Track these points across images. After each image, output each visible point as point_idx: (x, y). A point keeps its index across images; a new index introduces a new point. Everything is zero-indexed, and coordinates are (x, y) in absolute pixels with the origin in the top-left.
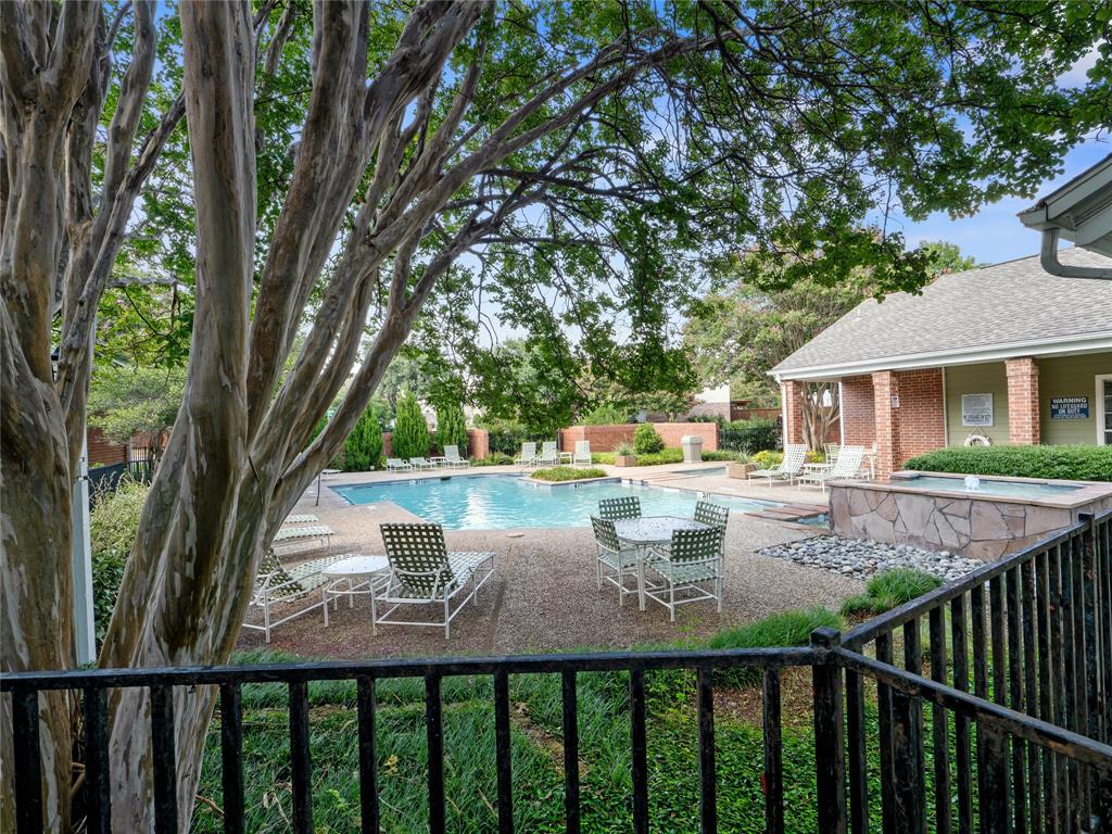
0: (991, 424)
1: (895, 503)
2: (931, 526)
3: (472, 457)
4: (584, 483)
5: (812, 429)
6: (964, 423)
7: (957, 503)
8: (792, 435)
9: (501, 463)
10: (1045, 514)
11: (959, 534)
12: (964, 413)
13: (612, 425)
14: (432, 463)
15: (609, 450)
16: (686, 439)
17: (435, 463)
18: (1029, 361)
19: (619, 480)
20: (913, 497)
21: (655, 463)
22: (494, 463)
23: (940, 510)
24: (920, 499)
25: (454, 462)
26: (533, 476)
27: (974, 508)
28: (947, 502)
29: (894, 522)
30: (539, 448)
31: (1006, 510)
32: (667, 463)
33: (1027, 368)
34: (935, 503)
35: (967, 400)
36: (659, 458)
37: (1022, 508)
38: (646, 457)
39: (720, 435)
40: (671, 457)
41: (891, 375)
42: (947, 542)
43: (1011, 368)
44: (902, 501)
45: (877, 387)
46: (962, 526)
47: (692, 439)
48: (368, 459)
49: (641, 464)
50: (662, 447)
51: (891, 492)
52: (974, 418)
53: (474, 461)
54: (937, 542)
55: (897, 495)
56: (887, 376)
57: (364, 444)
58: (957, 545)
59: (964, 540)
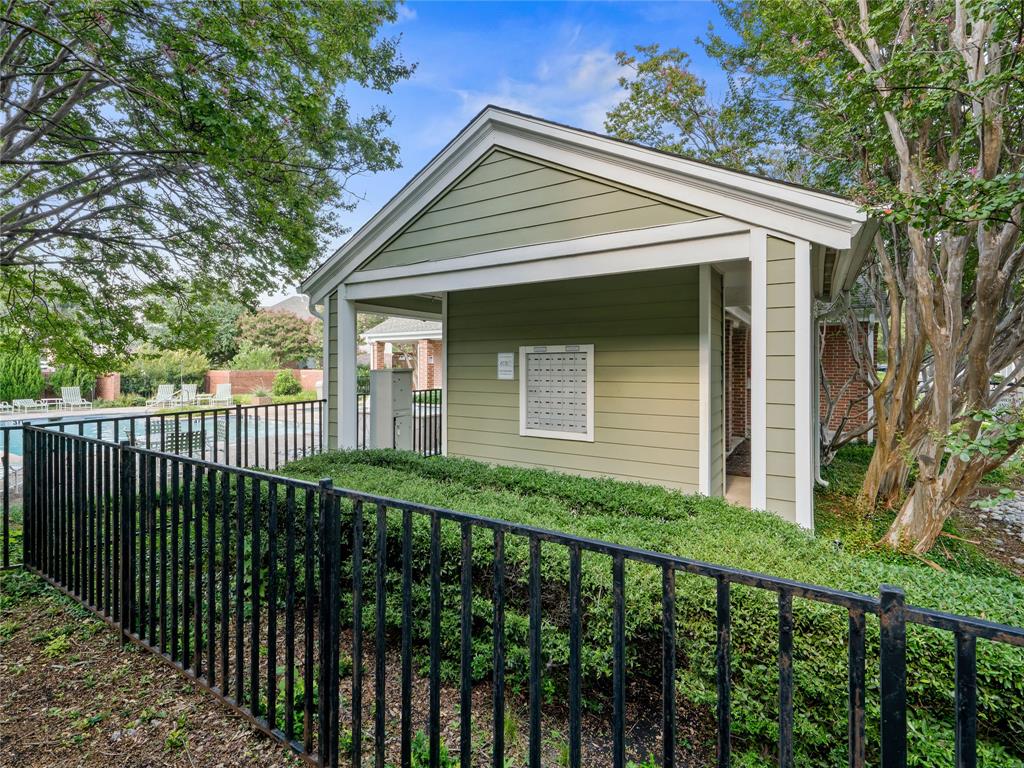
3: (99, 399)
9: (135, 405)
13: (262, 370)
14: (42, 404)
15: (249, 392)
17: (46, 404)
22: (124, 404)
25: (72, 404)
30: (178, 390)
50: (299, 390)
53: (102, 402)
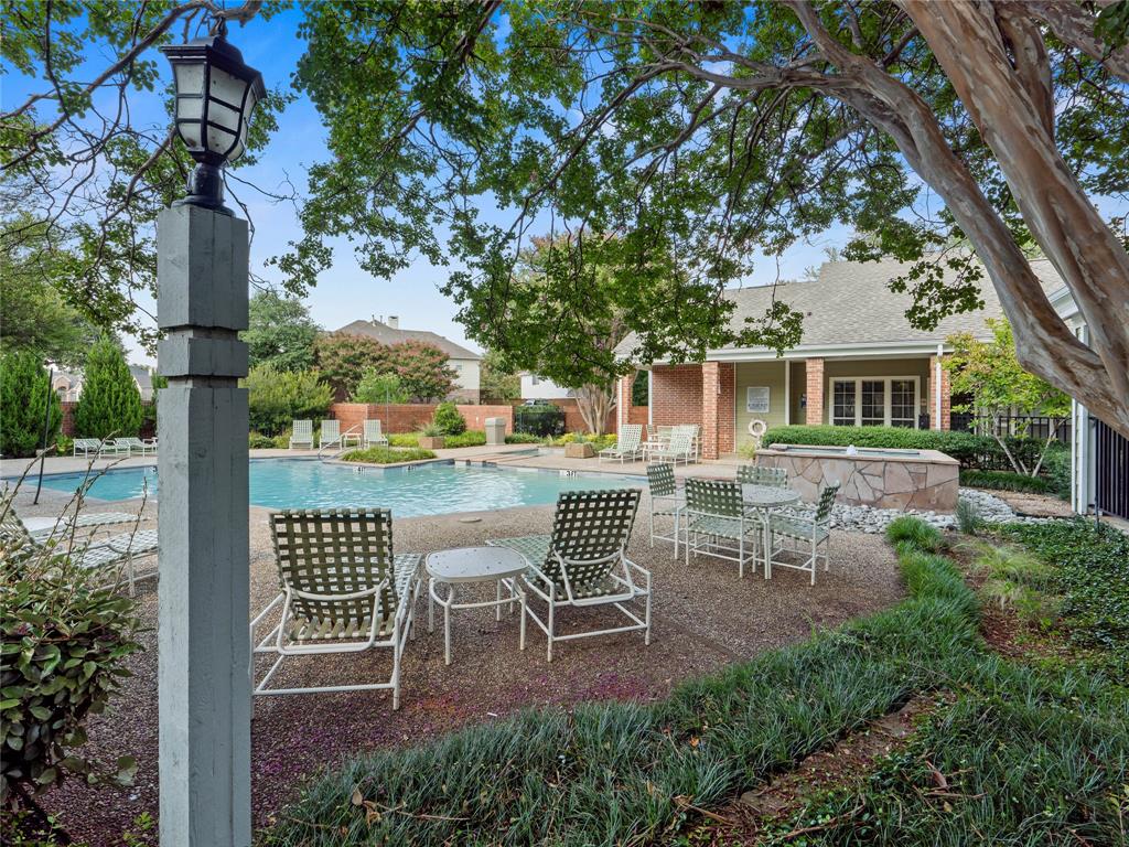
0: (767, 411)
1: (820, 467)
2: (851, 485)
4: (418, 465)
5: (598, 415)
6: (749, 410)
7: (873, 465)
8: (626, 416)
10: (941, 469)
11: (874, 490)
12: (748, 402)
15: (413, 430)
16: (491, 421)
18: (821, 361)
19: (452, 462)
20: (836, 461)
21: (461, 446)
23: (860, 472)
24: (842, 462)
26: (346, 458)
27: (887, 468)
28: (865, 464)
29: (818, 484)
30: (316, 427)
31: (912, 468)
32: (472, 445)
33: (820, 366)
34: (855, 466)
35: (752, 391)
36: (465, 440)
37: (924, 466)
38: (451, 439)
39: (515, 419)
40: (476, 439)
41: (719, 366)
42: (865, 497)
43: (809, 365)
44: (826, 465)
45: (705, 375)
46: (878, 483)
47: (497, 420)
48: (35, 438)
49: (450, 446)
50: (464, 429)
51: (817, 458)
52: (756, 406)
54: (856, 497)
55: (821, 461)
56: (715, 366)
57: (30, 416)
58: (872, 499)
59: (879, 495)
